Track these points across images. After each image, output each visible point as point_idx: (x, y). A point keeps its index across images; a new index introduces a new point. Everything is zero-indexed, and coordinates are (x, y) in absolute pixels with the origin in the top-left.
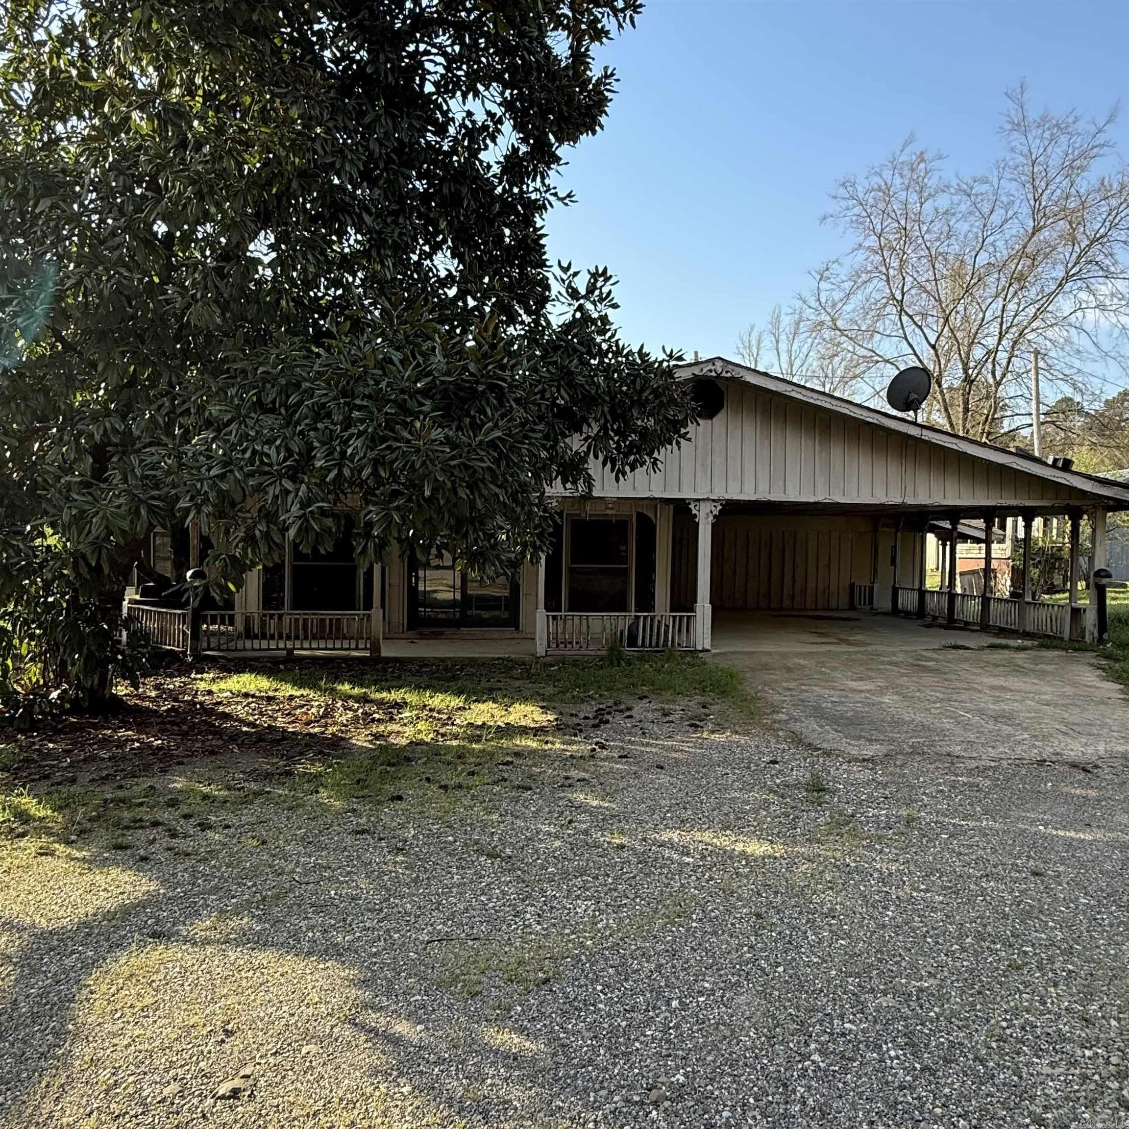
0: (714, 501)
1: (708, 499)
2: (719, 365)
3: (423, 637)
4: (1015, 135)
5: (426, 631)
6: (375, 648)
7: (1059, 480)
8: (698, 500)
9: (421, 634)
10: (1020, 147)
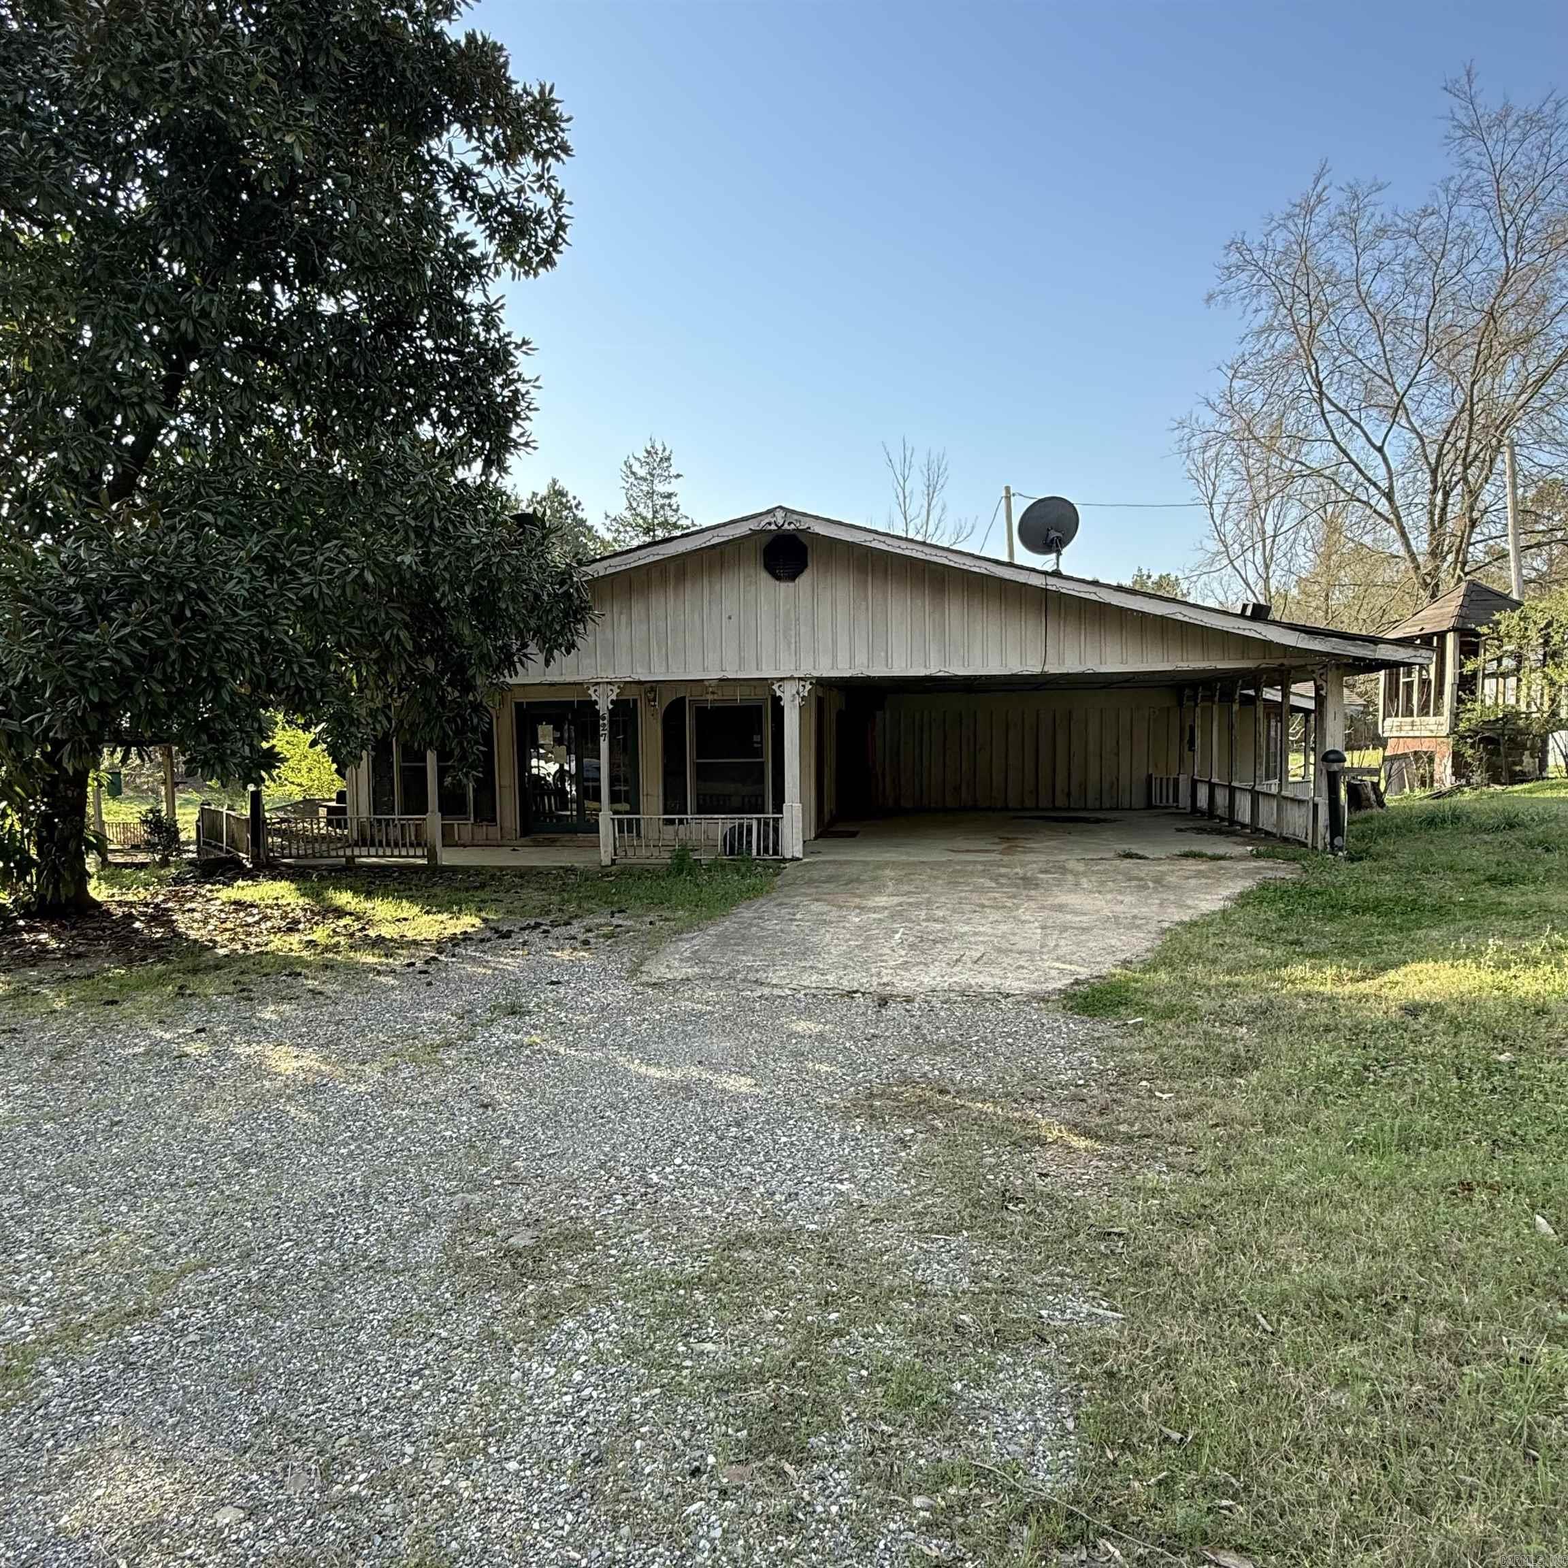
0: (800, 679)
1: (792, 678)
2: (780, 515)
3: (537, 844)
4: (1470, 142)
5: (541, 837)
6: (432, 855)
7: (1246, 633)
8: (782, 679)
9: (534, 840)
10: (1478, 159)
